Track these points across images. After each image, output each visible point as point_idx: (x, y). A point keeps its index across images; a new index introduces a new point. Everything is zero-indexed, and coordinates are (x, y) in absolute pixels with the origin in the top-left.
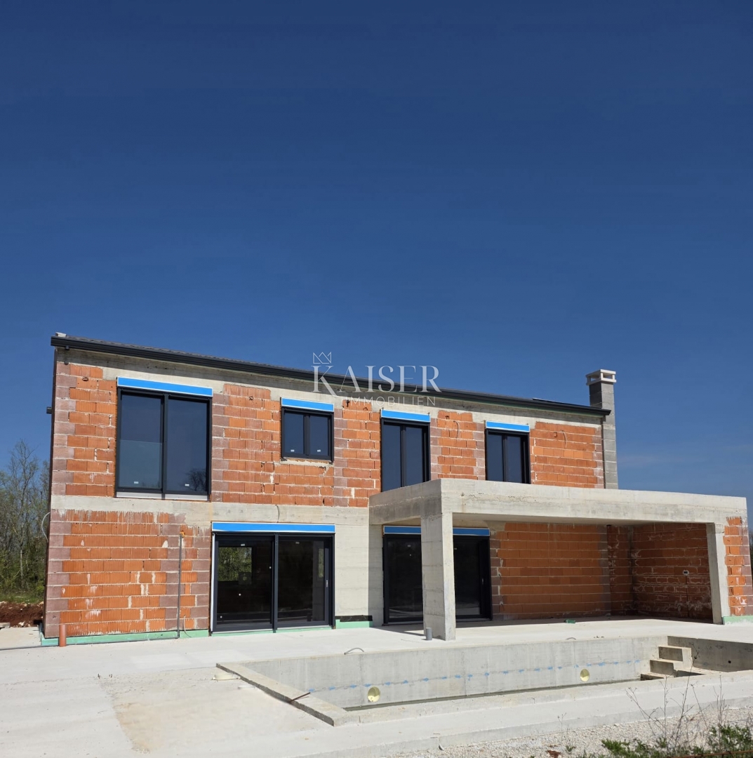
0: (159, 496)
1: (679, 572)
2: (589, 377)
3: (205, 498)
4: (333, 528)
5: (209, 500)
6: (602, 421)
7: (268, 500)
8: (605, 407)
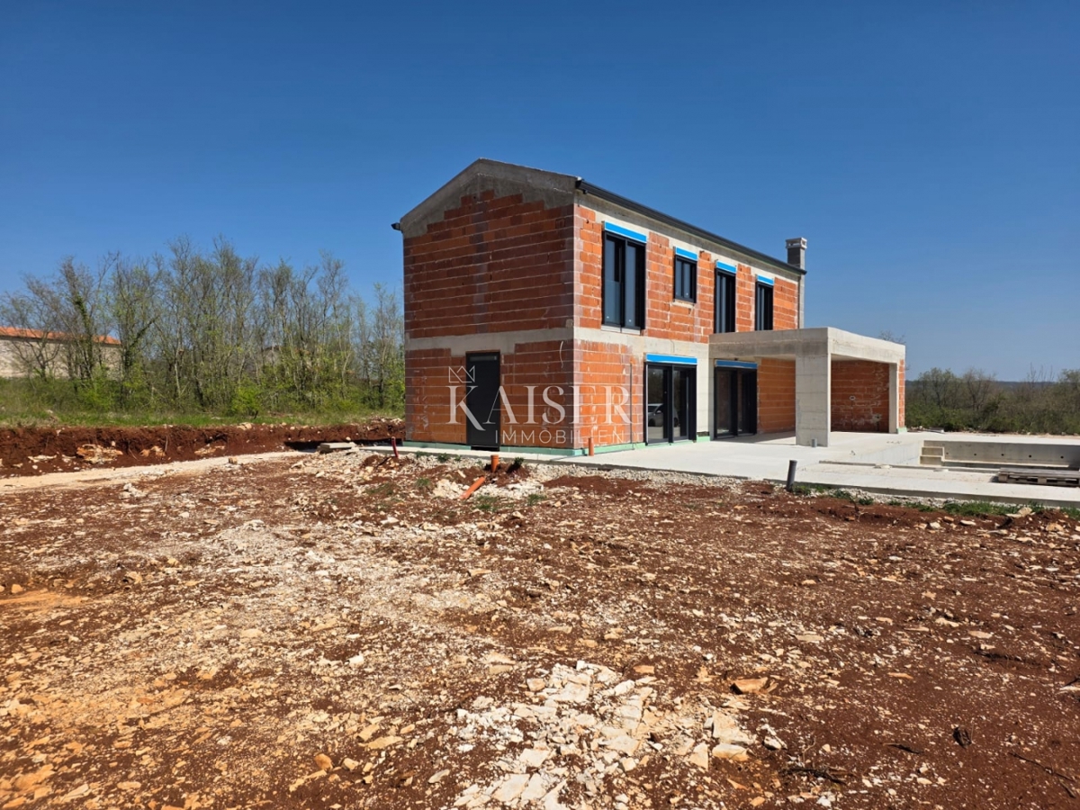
0: (618, 329)
1: (847, 397)
2: (788, 241)
3: (638, 332)
4: (695, 360)
5: (642, 334)
6: (799, 279)
7: (665, 336)
8: (802, 267)
